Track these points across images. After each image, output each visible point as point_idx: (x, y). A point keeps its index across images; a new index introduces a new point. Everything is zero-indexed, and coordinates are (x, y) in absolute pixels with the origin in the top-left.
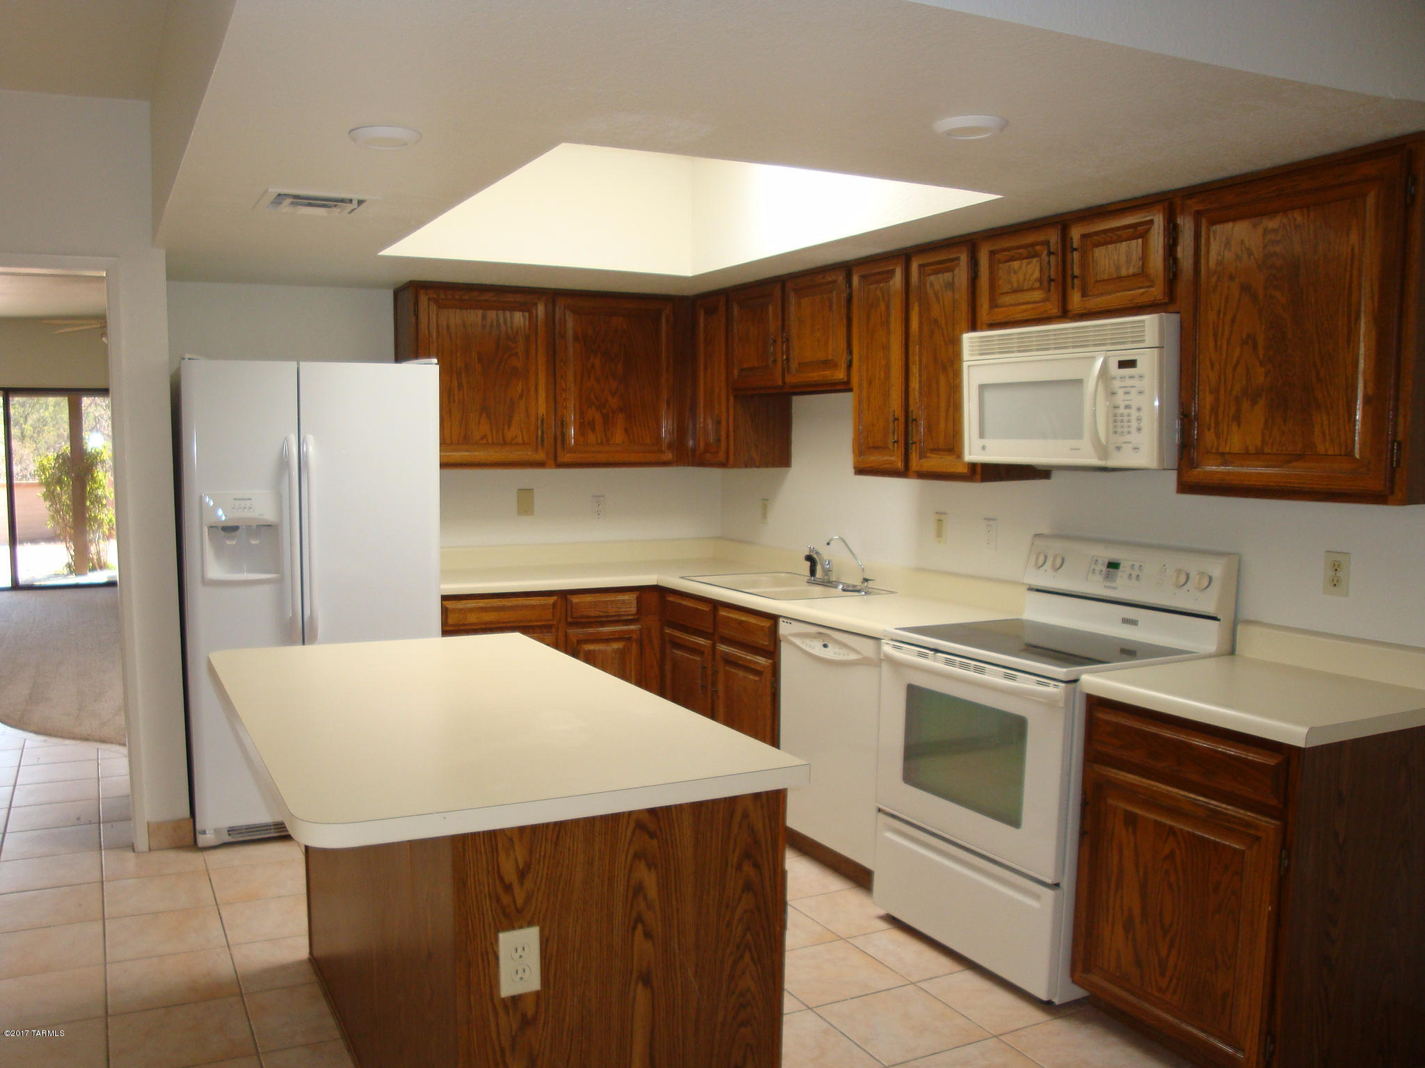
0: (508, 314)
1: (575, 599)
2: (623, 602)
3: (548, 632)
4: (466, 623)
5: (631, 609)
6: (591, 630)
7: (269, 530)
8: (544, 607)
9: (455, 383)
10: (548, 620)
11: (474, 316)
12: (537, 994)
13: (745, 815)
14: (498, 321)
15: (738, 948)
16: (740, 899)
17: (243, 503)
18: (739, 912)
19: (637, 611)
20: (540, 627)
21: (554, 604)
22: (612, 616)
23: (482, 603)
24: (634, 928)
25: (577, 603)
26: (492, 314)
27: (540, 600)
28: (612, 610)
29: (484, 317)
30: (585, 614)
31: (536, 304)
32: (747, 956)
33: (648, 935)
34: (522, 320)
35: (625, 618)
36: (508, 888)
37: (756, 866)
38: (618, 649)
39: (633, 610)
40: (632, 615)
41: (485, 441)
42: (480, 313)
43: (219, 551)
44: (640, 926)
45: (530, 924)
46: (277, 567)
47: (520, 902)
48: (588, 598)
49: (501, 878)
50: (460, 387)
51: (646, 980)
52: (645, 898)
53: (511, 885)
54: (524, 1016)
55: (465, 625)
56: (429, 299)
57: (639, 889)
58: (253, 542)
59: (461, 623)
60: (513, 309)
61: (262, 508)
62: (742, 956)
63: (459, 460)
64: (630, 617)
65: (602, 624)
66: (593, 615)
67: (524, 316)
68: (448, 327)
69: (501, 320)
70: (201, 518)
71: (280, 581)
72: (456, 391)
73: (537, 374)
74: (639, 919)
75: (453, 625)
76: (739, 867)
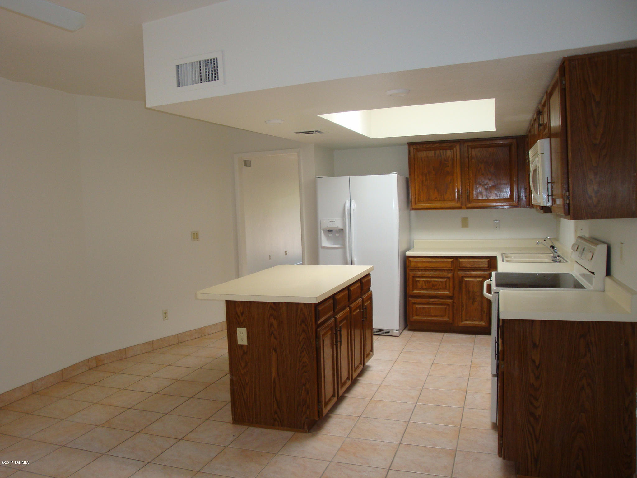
0: (444, 151)
1: (461, 260)
2: (482, 262)
3: (450, 272)
4: (417, 266)
5: (486, 265)
6: (468, 273)
7: (341, 231)
8: (448, 262)
9: (424, 179)
10: (449, 268)
11: (431, 153)
12: (247, 345)
13: (302, 310)
14: (440, 154)
15: (302, 348)
16: (301, 334)
17: (332, 222)
18: (301, 338)
19: (488, 266)
20: (447, 270)
21: (452, 262)
22: (477, 268)
23: (424, 260)
24: (271, 335)
25: (461, 262)
26: (438, 152)
27: (447, 260)
28: (477, 266)
29: (435, 153)
30: (466, 266)
31: (456, 146)
32: (305, 352)
33: (275, 338)
34: (450, 153)
35: (483, 269)
36: (239, 317)
37: (306, 325)
38: (480, 281)
39: (486, 266)
40: (486, 268)
41: (436, 200)
42: (433, 151)
43: (328, 238)
44: (273, 335)
45: (244, 327)
46: (344, 244)
47: (242, 321)
48: (466, 260)
49: (237, 314)
50: (426, 180)
51: (275, 350)
52: (274, 327)
53: (239, 316)
54: (244, 351)
55: (416, 267)
56: (414, 149)
57: (272, 324)
58: (337, 235)
59: (415, 266)
60: (446, 149)
61: (338, 224)
62: (303, 351)
63: (426, 207)
64: (485, 269)
65: (474, 271)
66: (468, 267)
67: (451, 152)
68: (421, 158)
69: (442, 153)
70: (321, 227)
71: (344, 248)
72: (425, 181)
73: (457, 173)
74: (272, 333)
75: (413, 267)
76: (301, 325)
